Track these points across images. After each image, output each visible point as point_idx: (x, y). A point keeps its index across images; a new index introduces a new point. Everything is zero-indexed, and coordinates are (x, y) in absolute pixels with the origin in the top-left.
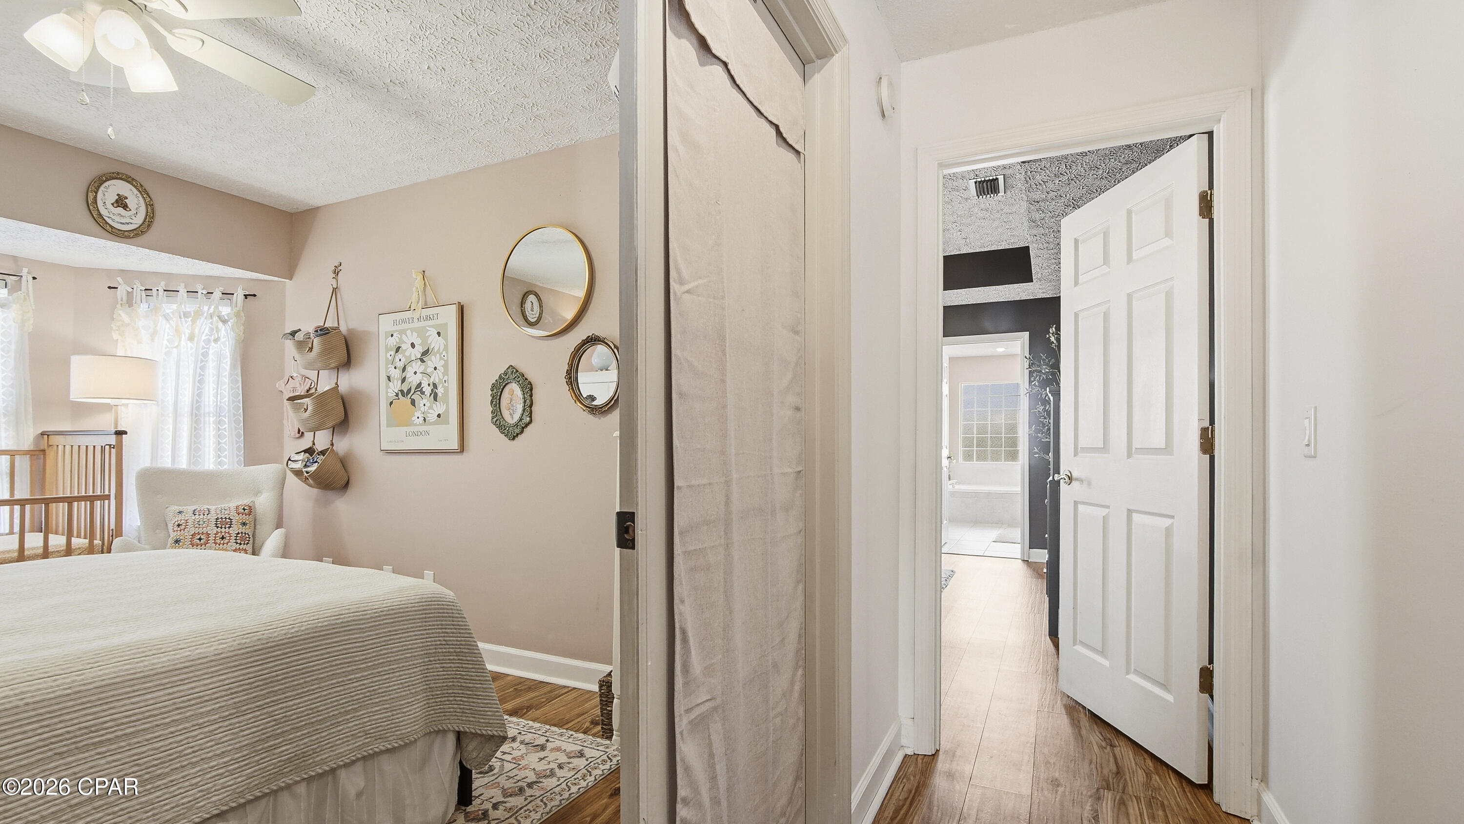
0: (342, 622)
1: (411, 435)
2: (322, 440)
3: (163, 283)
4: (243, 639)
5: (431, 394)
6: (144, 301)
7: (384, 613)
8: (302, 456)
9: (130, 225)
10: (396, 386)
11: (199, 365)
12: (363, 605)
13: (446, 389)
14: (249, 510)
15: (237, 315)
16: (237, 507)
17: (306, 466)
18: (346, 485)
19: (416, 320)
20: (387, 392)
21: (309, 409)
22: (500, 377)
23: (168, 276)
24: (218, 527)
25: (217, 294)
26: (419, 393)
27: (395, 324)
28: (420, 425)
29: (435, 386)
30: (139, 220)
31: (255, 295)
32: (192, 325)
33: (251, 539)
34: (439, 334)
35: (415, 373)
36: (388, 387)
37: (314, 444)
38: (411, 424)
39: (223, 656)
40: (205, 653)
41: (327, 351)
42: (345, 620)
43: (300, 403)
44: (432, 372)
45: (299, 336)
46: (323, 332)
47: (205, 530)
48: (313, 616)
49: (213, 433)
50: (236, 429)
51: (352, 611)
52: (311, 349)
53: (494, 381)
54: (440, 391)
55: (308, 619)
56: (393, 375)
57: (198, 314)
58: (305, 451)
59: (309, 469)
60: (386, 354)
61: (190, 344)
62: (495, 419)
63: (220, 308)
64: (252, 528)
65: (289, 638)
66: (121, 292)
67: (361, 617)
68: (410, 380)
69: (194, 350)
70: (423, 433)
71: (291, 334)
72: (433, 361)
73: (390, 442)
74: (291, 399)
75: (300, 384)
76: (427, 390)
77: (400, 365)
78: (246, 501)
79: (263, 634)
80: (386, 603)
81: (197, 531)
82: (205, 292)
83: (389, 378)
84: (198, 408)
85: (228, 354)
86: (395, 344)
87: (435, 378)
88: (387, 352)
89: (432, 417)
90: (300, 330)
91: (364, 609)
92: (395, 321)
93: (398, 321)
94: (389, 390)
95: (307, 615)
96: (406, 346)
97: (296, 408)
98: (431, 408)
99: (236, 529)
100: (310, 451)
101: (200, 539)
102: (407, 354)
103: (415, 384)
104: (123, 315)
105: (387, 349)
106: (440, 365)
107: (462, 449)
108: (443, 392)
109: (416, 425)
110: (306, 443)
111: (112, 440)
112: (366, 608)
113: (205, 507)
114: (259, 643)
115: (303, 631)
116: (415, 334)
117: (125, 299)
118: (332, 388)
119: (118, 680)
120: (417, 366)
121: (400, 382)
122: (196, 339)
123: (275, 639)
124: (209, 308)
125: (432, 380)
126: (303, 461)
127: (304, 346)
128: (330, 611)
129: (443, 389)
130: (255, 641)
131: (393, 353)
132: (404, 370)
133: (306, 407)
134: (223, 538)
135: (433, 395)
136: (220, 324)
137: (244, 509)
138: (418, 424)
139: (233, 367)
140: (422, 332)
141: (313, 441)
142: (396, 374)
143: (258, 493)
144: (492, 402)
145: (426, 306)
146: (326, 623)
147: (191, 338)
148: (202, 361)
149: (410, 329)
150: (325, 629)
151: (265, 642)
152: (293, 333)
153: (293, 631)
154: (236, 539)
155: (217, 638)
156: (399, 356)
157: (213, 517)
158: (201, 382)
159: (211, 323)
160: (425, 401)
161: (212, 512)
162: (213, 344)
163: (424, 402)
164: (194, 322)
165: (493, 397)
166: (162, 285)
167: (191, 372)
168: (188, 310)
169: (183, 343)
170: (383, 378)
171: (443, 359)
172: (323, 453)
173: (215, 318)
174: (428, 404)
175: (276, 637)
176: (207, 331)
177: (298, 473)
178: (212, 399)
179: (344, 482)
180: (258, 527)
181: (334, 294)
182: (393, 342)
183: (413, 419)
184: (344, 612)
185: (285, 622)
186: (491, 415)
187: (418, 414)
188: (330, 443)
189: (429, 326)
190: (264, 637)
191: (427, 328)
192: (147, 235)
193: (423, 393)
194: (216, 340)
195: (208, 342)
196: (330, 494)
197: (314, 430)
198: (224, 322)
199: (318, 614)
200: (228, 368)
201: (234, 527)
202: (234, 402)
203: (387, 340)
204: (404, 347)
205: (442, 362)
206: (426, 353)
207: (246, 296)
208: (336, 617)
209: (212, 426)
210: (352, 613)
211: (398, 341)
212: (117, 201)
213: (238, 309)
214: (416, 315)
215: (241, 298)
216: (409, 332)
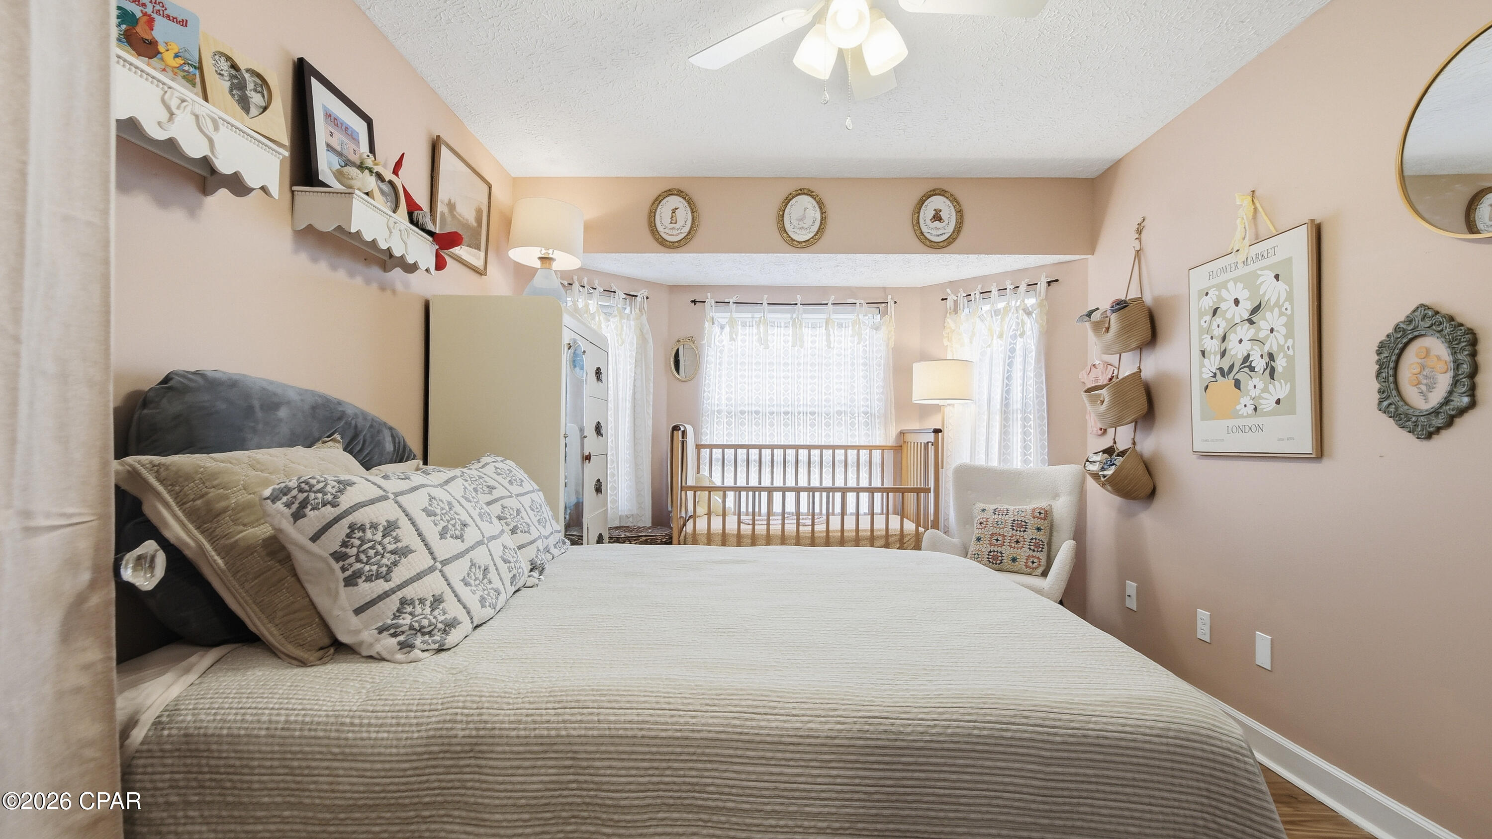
0: (1012, 738)
1: (1234, 430)
2: (1123, 437)
3: (980, 286)
4: (866, 723)
5: (1265, 370)
6: (966, 306)
7: (1090, 740)
8: (1098, 458)
9: (944, 236)
10: (1213, 363)
11: (1007, 362)
12: (1052, 716)
13: (1291, 360)
14: (1045, 515)
15: (1040, 305)
16: (1034, 510)
17: (1103, 469)
18: (1152, 494)
19: (1240, 265)
20: (1201, 373)
21: (1106, 400)
22: (1397, 328)
23: (983, 279)
24: (1013, 529)
25: (1023, 287)
26: (1246, 370)
27: (1211, 277)
28: (1248, 416)
29: (1271, 357)
30: (950, 229)
31: (1057, 281)
32: (1001, 323)
33: (1046, 547)
34: (1277, 277)
35: (1241, 341)
36: (1202, 366)
37: (1115, 443)
38: (1236, 415)
39: (837, 741)
40: (817, 730)
41: (1126, 329)
42: (1018, 735)
43: (1096, 395)
44: (1267, 337)
45: (1096, 316)
46: (1121, 306)
47: (1001, 532)
48: (970, 714)
49: (1020, 430)
50: (1040, 426)
51: (1032, 722)
52: (1108, 329)
53: (1383, 338)
54: (1280, 364)
55: (960, 717)
56: (1208, 349)
57: (1007, 310)
58: (1104, 451)
59: (1105, 473)
60: (1200, 321)
61: (1000, 342)
62: (1385, 403)
63: (1026, 301)
64: (1048, 534)
65: (926, 741)
66: (950, 303)
67: (1046, 737)
68: (1233, 353)
69: (1003, 347)
70: (1254, 429)
71: (1086, 315)
72: (1268, 319)
73: (1206, 441)
74: (1088, 391)
75: (1102, 373)
76: (1259, 364)
77: (1219, 332)
78: (1043, 504)
79: (893, 725)
80: (1095, 723)
81: (995, 531)
82: (1012, 287)
83: (1203, 353)
84: (1007, 405)
85: (1033, 347)
86: (1211, 305)
87: (1272, 345)
88: (1200, 318)
89: (1268, 404)
90: (1098, 309)
91: (1053, 723)
92: (1211, 273)
93: (1215, 273)
94: (1204, 370)
95: (962, 710)
96: (1227, 306)
97: (1093, 401)
98: (1265, 390)
99: (1030, 533)
100: (1109, 451)
101: (997, 540)
102: (1229, 315)
103: (1240, 357)
104: (950, 322)
105: (1201, 315)
106: (1279, 323)
107: (1320, 451)
108: (1285, 364)
109: (1242, 416)
110: (1107, 443)
111: (931, 437)
112: (1057, 723)
113: (1006, 506)
114: (883, 736)
115: (948, 735)
116: (1240, 285)
117: (952, 308)
118: (1134, 374)
119: (723, 736)
120: (1245, 332)
121: (1219, 356)
122: (1004, 336)
123: (906, 738)
124: (1016, 302)
125: (1266, 348)
126: (1100, 462)
127: (1101, 327)
128: (998, 712)
129: (1285, 359)
130: (880, 733)
131: (1208, 318)
132: (1224, 339)
133: (1102, 399)
134: (1017, 542)
135: (1268, 371)
136: (1025, 317)
137: (1040, 513)
138: (1245, 414)
139: (1038, 361)
140: (1250, 281)
141: (1114, 439)
142: (1213, 346)
143: (1056, 496)
144: (1378, 374)
145: (1258, 240)
146: (985, 732)
147: (1001, 336)
148: (1010, 357)
149: (1231, 279)
150: (982, 741)
151: (894, 737)
152: (1089, 314)
153: (934, 731)
154: (1030, 545)
155: (836, 713)
156: (1218, 320)
157: (1010, 518)
158: (1009, 378)
159: (1017, 318)
160: (1256, 381)
161: (1010, 513)
162: (1019, 338)
163: (1255, 384)
164: (1003, 319)
165: (1381, 365)
166: (979, 289)
167: (1001, 369)
168: (999, 307)
169: (995, 341)
170: (1196, 354)
171: (1285, 315)
172: (1122, 454)
173: (1021, 312)
174: (1260, 385)
175: (909, 734)
176: (1013, 327)
177: (1096, 476)
178: (1020, 395)
179: (1149, 490)
180: (1055, 534)
181: (1137, 260)
182: (1208, 303)
183: (1238, 407)
184: (1017, 720)
185: (928, 713)
186: (1377, 396)
187: (1245, 400)
188: (1131, 442)
189: (1261, 269)
190: (893, 728)
191: (1259, 272)
192: (957, 241)
193: (1252, 369)
194: (1022, 335)
195: (1014, 337)
196: (1135, 505)
197: (1115, 425)
198: (1029, 314)
199: (977, 714)
200: (1033, 362)
201: (1029, 531)
202: (1037, 397)
203: (1201, 301)
204: (1223, 306)
205: (1284, 319)
206: (1256, 310)
207: (1049, 283)
208: (1004, 726)
209: (1020, 422)
210: (1031, 725)
211: (1215, 300)
212: (934, 217)
213: (1041, 298)
214: (1241, 257)
215: (1044, 285)
216: (1231, 285)
